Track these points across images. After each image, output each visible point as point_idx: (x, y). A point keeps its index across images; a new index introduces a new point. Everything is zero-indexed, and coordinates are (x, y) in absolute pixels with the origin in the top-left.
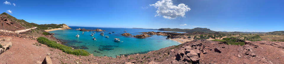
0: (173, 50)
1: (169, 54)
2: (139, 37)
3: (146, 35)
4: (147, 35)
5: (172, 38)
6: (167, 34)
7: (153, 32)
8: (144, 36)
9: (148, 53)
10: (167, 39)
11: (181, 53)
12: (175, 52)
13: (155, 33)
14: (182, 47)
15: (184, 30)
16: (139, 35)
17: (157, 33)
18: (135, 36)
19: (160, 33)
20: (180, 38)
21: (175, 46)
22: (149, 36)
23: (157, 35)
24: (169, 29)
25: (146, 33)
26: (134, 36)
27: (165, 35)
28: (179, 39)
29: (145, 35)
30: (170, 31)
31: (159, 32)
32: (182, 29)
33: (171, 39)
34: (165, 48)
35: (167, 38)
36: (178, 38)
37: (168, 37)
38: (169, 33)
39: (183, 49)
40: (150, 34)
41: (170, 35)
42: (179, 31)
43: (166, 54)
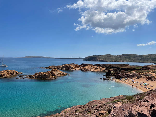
0: (119, 105)
1: (109, 112)
2: (42, 78)
3: (57, 73)
4: (60, 72)
5: (118, 77)
6: (104, 69)
7: (72, 64)
8: (53, 74)
9: (63, 112)
10: (104, 79)
11: (138, 113)
12: (123, 110)
13: (77, 67)
14: (143, 100)
15: (147, 56)
16: (43, 72)
17: (81, 66)
18: (32, 75)
19: (87, 67)
20: (139, 78)
21: (124, 96)
22: (65, 73)
23: (82, 70)
24: (108, 57)
25: (58, 67)
26: (30, 77)
27: (99, 70)
28: (135, 81)
29: (54, 72)
30: (112, 60)
31: (86, 65)
32: (141, 56)
33: (114, 80)
34: (102, 100)
35: (105, 77)
36: (132, 77)
37: (108, 75)
38: (110, 65)
39: (146, 104)
40: (67, 69)
41: (111, 70)
42: (134, 61)
43: (103, 112)
